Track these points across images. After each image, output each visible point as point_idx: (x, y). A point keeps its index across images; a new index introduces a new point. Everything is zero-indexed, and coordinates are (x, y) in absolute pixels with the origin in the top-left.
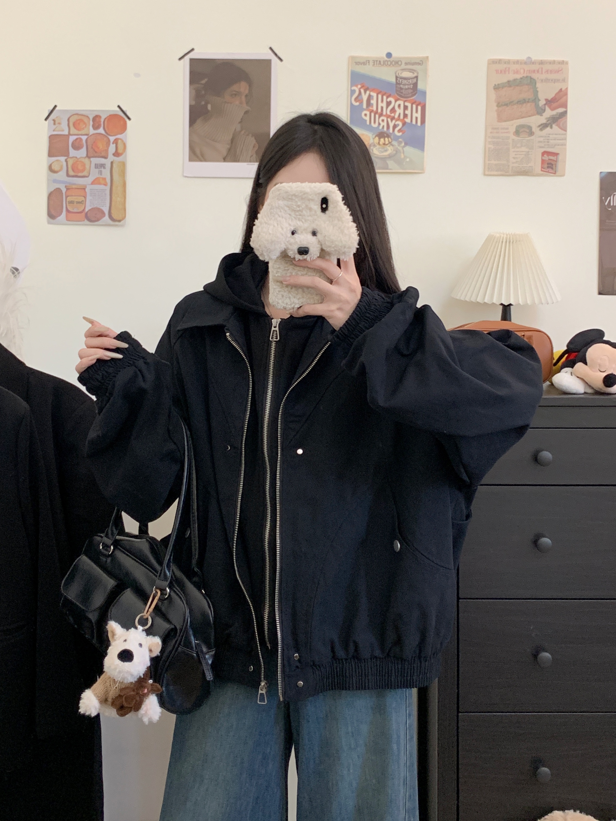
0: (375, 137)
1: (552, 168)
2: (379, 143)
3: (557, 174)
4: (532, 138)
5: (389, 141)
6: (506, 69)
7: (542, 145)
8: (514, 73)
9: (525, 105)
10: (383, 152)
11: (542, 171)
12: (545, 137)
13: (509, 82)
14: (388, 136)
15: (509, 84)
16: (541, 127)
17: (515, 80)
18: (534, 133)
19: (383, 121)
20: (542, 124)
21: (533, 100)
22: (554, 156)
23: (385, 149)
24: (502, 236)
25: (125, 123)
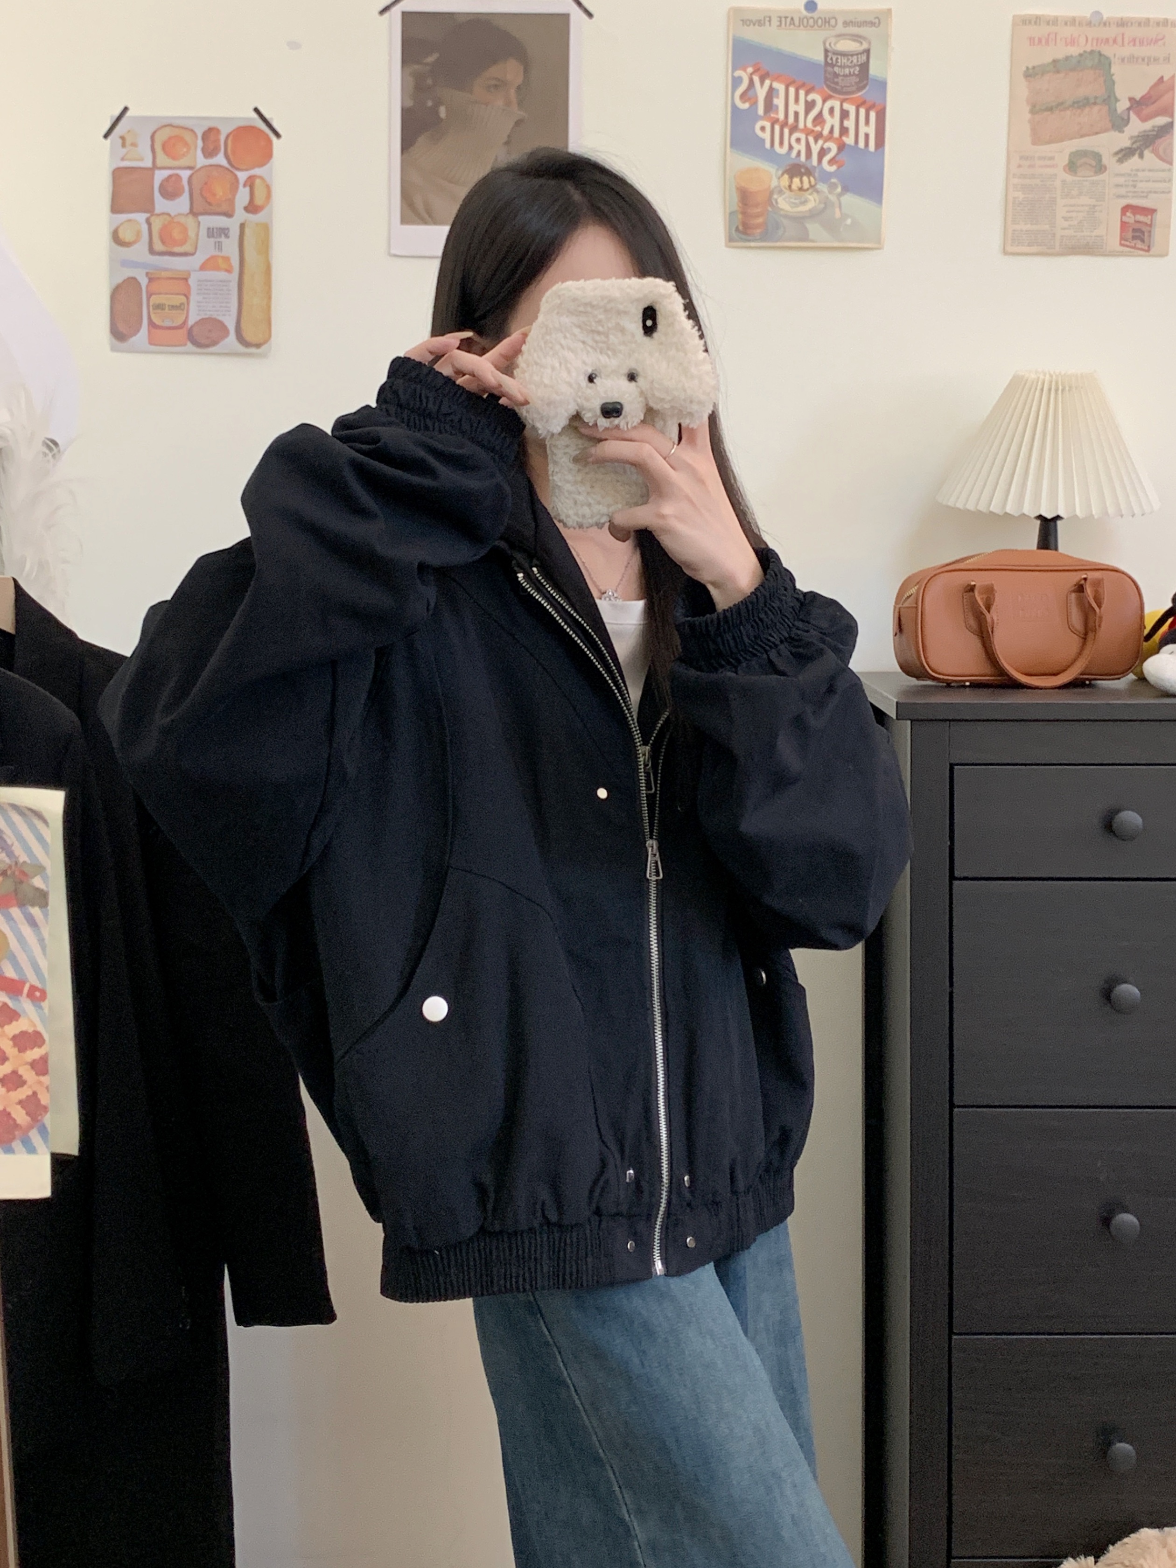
0: (782, 175)
1: (1143, 241)
2: (790, 186)
3: (1151, 252)
4: (1101, 177)
5: (810, 182)
6: (1049, 35)
7: (1122, 191)
8: (1067, 45)
9: (1087, 110)
10: (796, 205)
11: (1121, 245)
12: (1130, 175)
13: (1055, 62)
14: (809, 172)
15: (1056, 66)
16: (1120, 156)
17: (1067, 58)
18: (1106, 168)
19: (798, 140)
20: (1122, 150)
21: (1104, 100)
22: (1146, 215)
23: (803, 200)
24: (1042, 377)
25: (270, 142)
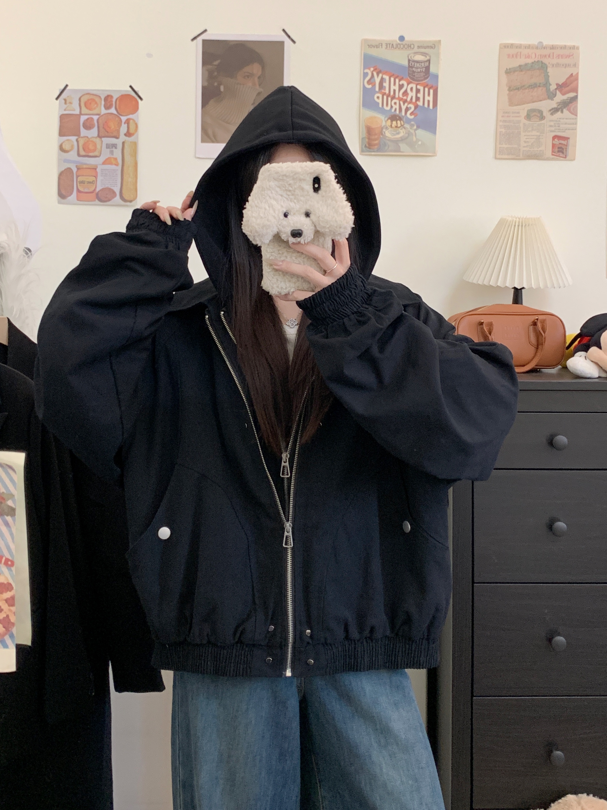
0: (387, 120)
1: (563, 153)
2: (391, 125)
3: (568, 158)
4: (543, 122)
5: (401, 123)
6: (517, 53)
7: (553, 129)
8: (526, 58)
9: (536, 89)
10: (394, 135)
11: (553, 155)
12: (556, 121)
13: (520, 66)
14: (400, 119)
15: (521, 68)
16: (552, 112)
17: (526, 65)
18: (545, 117)
19: (395, 103)
20: (553, 109)
21: (544, 85)
22: (565, 141)
23: (397, 132)
24: (515, 219)
25: (137, 103)
